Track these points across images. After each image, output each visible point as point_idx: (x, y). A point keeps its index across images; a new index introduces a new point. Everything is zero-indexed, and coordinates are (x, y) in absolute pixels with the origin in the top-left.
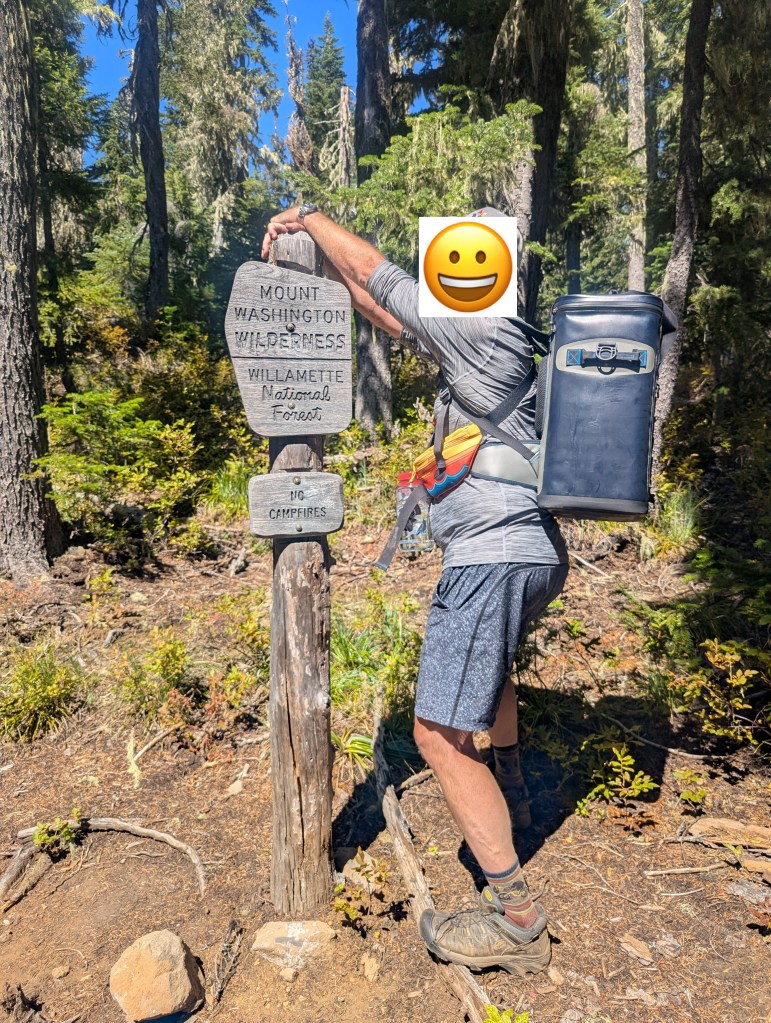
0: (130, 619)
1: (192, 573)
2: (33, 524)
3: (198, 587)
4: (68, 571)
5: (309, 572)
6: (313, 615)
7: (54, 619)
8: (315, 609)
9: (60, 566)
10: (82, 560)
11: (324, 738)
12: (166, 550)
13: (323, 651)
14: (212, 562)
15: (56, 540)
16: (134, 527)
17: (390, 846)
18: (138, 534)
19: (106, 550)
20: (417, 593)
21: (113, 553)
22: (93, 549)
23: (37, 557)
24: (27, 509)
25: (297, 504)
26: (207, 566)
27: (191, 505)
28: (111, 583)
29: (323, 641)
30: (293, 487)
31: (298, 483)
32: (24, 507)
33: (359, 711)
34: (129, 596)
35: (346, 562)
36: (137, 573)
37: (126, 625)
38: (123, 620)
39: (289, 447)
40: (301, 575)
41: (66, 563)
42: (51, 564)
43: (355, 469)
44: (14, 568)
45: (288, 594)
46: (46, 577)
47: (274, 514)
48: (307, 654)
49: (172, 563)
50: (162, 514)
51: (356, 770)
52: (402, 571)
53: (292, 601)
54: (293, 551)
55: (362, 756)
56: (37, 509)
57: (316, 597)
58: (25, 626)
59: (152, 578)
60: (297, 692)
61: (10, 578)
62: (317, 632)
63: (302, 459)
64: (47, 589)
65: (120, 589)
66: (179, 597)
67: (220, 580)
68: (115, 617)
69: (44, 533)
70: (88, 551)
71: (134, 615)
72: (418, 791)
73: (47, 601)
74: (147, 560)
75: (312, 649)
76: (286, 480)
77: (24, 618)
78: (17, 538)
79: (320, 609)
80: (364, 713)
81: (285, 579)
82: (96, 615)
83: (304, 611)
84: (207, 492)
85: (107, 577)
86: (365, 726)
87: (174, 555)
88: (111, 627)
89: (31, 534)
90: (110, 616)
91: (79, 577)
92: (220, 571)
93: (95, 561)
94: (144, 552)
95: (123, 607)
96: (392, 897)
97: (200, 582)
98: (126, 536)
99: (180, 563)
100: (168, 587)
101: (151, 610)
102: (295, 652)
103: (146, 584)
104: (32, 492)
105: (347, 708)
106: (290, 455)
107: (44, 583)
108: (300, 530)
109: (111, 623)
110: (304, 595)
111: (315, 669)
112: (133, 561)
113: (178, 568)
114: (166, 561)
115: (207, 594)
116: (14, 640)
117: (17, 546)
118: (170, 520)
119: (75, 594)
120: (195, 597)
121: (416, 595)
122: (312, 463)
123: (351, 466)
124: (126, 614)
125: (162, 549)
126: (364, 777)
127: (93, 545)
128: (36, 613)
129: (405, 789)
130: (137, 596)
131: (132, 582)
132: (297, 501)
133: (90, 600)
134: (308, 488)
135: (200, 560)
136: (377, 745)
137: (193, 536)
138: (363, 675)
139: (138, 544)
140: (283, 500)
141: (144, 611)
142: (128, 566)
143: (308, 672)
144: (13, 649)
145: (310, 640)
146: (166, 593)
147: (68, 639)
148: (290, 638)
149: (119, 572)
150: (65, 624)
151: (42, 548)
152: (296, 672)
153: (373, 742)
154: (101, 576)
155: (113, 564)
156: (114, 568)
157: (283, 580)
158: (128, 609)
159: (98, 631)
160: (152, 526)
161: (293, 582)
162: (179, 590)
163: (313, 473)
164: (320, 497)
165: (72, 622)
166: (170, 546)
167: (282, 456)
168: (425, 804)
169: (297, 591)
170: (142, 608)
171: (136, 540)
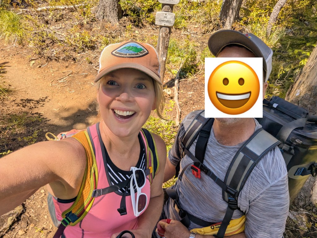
0: (134, 37)
1: (150, 28)
2: (116, 10)
3: (151, 32)
4: (122, 23)
5: (165, 34)
6: (165, 42)
7: (119, 34)
8: (165, 41)
9: (121, 22)
10: (125, 20)
11: (164, 66)
12: (145, 21)
13: (166, 50)
14: (155, 26)
15: (120, 15)
16: (138, 14)
17: (174, 89)
18: (139, 16)
19: (131, 19)
20: (201, 42)
21: (133, 20)
22: (128, 18)
23: (116, 18)
24: (114, 6)
25: (165, 19)
26: (154, 27)
27: (153, 9)
28: (131, 28)
29: (166, 48)
30: (165, 15)
31: (166, 15)
32: (114, 5)
33: (177, 65)
34: (135, 31)
35: (188, 32)
36: (138, 26)
37: (134, 38)
38: (133, 37)
39: (165, 6)
40: (164, 34)
41: (122, 21)
42: (119, 20)
43: (199, 4)
44: (111, 20)
45: (161, 37)
46: (118, 24)
47: (160, 21)
48: (163, 50)
49: (146, 25)
50: (145, 11)
51: (173, 76)
52: (200, 36)
53: (161, 39)
54: (163, 29)
55: (175, 74)
56: (116, 6)
57: (166, 39)
58: (113, 35)
59: (141, 28)
60: (160, 56)
61: (110, 23)
62: (165, 46)
63: (168, 9)
64: (118, 26)
65: (133, 30)
66: (146, 34)
67: (156, 31)
68: (131, 36)
69: (118, 12)
70: (127, 18)
71: (135, 36)
72: (183, 82)
73: (118, 30)
74: (140, 23)
75: (164, 49)
76: (164, 14)
77: (113, 33)
78: (112, 13)
79: (167, 41)
80: (178, 66)
81: (161, 34)
82: (128, 35)
83: (163, 41)
84: (157, 6)
85: (131, 26)
86: (177, 69)
87: (146, 23)
88: (130, 38)
89: (115, 12)
90: (130, 36)
91: (125, 25)
92: (156, 29)
93: (128, 21)
94: (139, 21)
95: (133, 34)
96: (171, 96)
97: (151, 31)
98: (136, 16)
99: (148, 25)
100: (144, 31)
101: (139, 35)
102: (160, 49)
103: (139, 29)
104: (116, 1)
105: (175, 64)
106: (165, 8)
107: (117, 25)
108: (165, 25)
109: (131, 37)
110: (164, 38)
111: (164, 53)
112: (137, 23)
113: (147, 26)
114: (145, 24)
115: (152, 34)
116: (111, 37)
117: (112, 15)
118: (146, 13)
119: (124, 29)
120: (149, 34)
121: (201, 43)
122: (170, 10)
123: (198, 4)
124: (134, 36)
125: (144, 21)
126: (174, 77)
127: (128, 17)
128: (116, 32)
129: (181, 81)
130: (137, 32)
131: (136, 28)
132: (165, 18)
133: (127, 31)
134: (168, 16)
135: (152, 25)
136: (178, 72)
137: (151, 19)
138: (180, 58)
139: (139, 18)
140: (162, 18)
141: (137, 36)
142: (135, 24)
143: (162, 53)
144: (111, 39)
145: (164, 47)
146: (143, 32)
147: (122, 39)
148: (160, 46)
149: (133, 25)
150: (121, 36)
151: (117, 16)
152: (160, 53)
153: (177, 71)
154: (129, 25)
155: (132, 23)
156: (132, 24)
157: (160, 35)
158: (134, 35)
159: (128, 39)
160: (142, 14)
161: (162, 35)
162: (146, 32)
163: (169, 13)
164: (170, 18)
165: (123, 35)
166: (146, 20)
167: (164, 8)
168: (184, 84)
169: (162, 37)
170: (137, 35)
171: (138, 17)
